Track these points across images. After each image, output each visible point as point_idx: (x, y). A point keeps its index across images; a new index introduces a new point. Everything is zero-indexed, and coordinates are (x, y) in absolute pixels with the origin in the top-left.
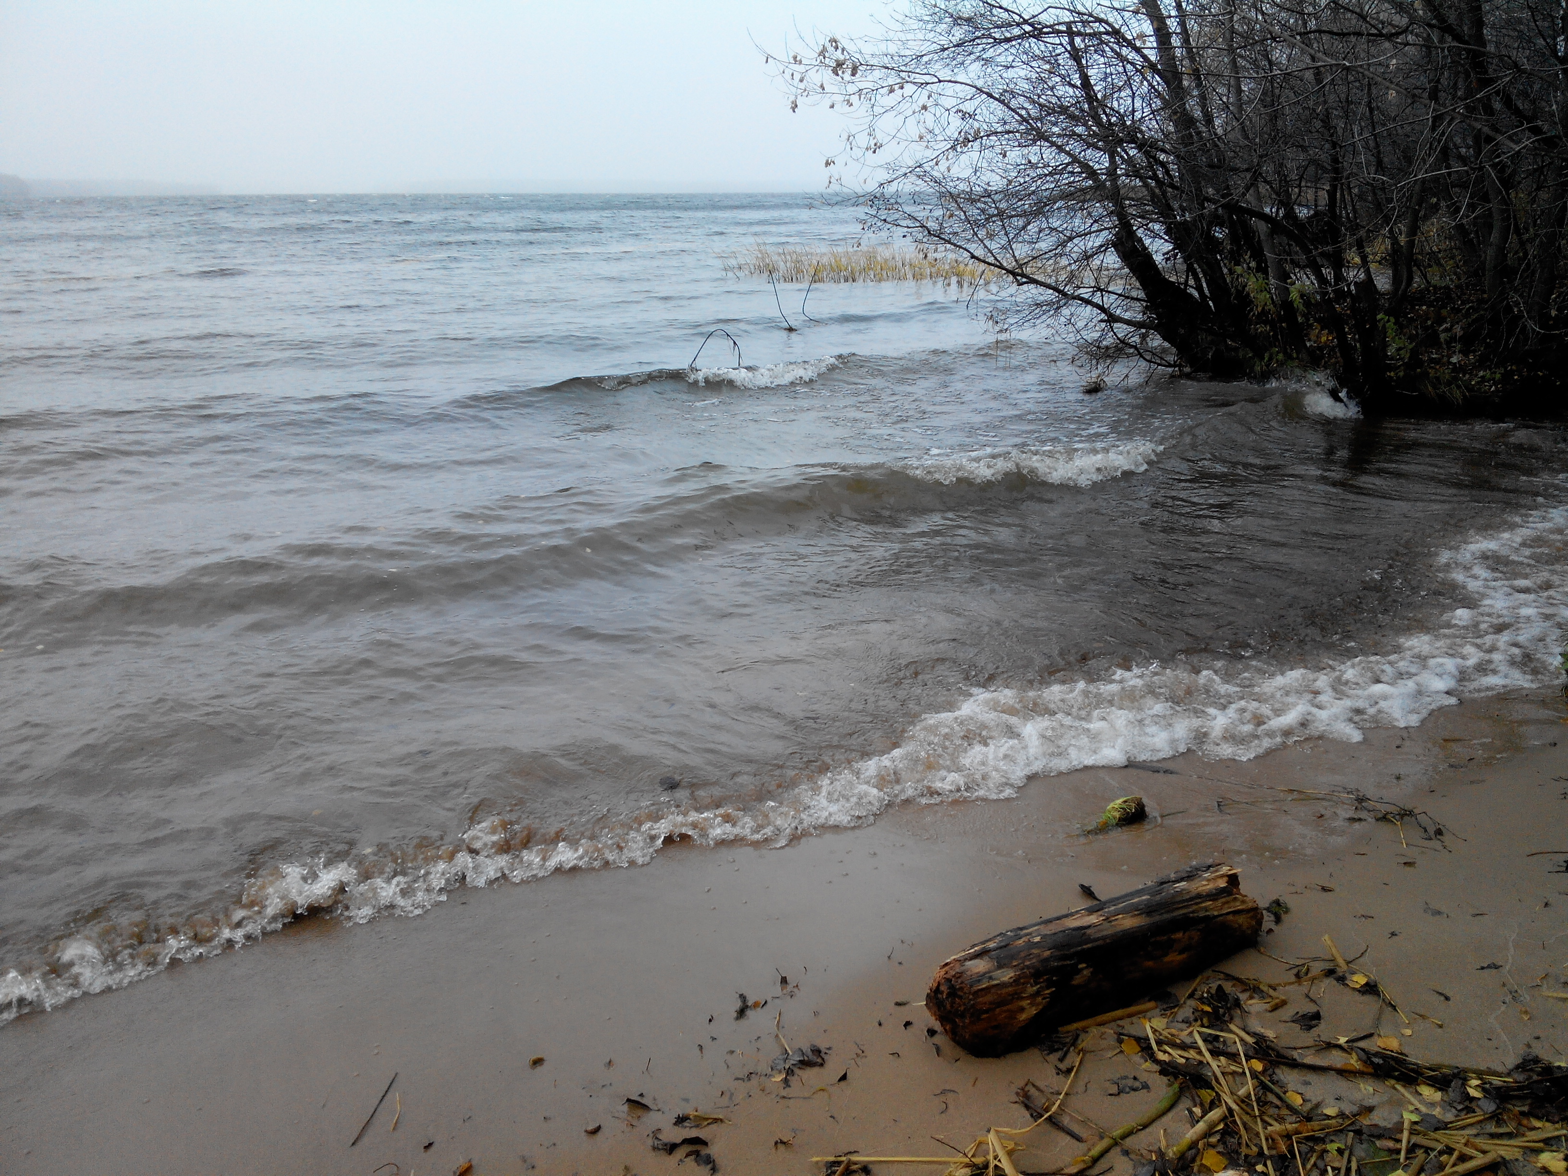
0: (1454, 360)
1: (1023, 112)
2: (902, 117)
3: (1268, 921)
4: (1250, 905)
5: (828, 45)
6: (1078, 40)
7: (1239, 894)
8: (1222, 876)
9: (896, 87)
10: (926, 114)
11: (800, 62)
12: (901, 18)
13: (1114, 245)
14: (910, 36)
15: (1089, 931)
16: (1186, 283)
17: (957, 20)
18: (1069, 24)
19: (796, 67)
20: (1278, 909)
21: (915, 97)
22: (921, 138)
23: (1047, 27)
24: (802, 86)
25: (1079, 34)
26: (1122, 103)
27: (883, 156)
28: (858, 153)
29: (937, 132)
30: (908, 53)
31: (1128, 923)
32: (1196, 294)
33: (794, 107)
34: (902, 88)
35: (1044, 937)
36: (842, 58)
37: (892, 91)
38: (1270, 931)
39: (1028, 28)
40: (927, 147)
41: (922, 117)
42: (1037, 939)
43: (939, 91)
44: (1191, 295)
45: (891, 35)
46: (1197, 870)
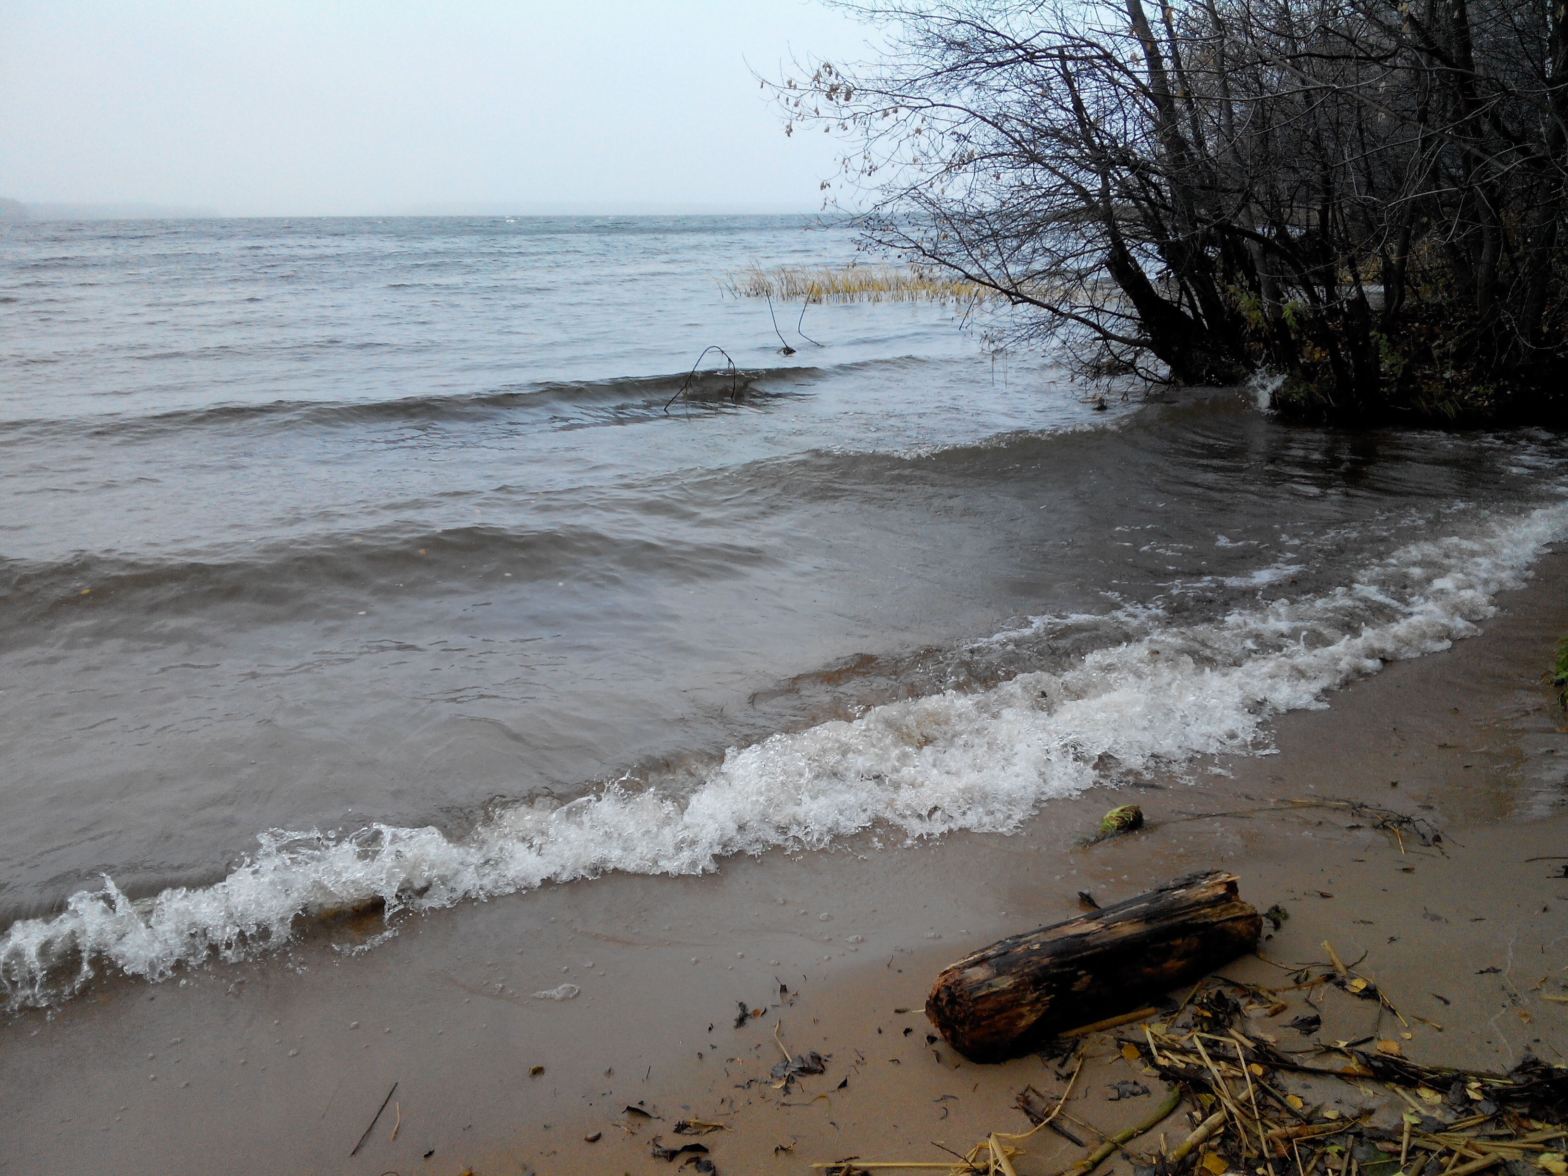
0: (1447, 375)
1: (1017, 135)
2: (896, 141)
3: (1267, 927)
4: (1249, 912)
5: (822, 70)
6: (1070, 64)
7: (1238, 900)
8: (1221, 883)
9: (891, 111)
10: (920, 137)
11: (795, 87)
12: (895, 43)
13: (1108, 265)
14: (903, 61)
15: (1088, 939)
16: (1179, 302)
17: (952, 44)
18: (1061, 49)
19: (791, 92)
20: (1277, 916)
21: (909, 120)
22: (915, 160)
23: (1040, 51)
24: (797, 110)
25: (1071, 58)
26: (1114, 126)
27: (878, 178)
28: (853, 176)
29: (932, 153)
30: (901, 77)
31: (1127, 930)
32: (1189, 313)
33: (789, 131)
34: (896, 112)
35: (1043, 944)
36: (836, 82)
37: (886, 115)
38: (1269, 937)
39: (1021, 52)
40: (921, 170)
41: (916, 141)
42: (1037, 947)
43: (933, 114)
44: (1184, 313)
45: (885, 60)
46: (1196, 877)
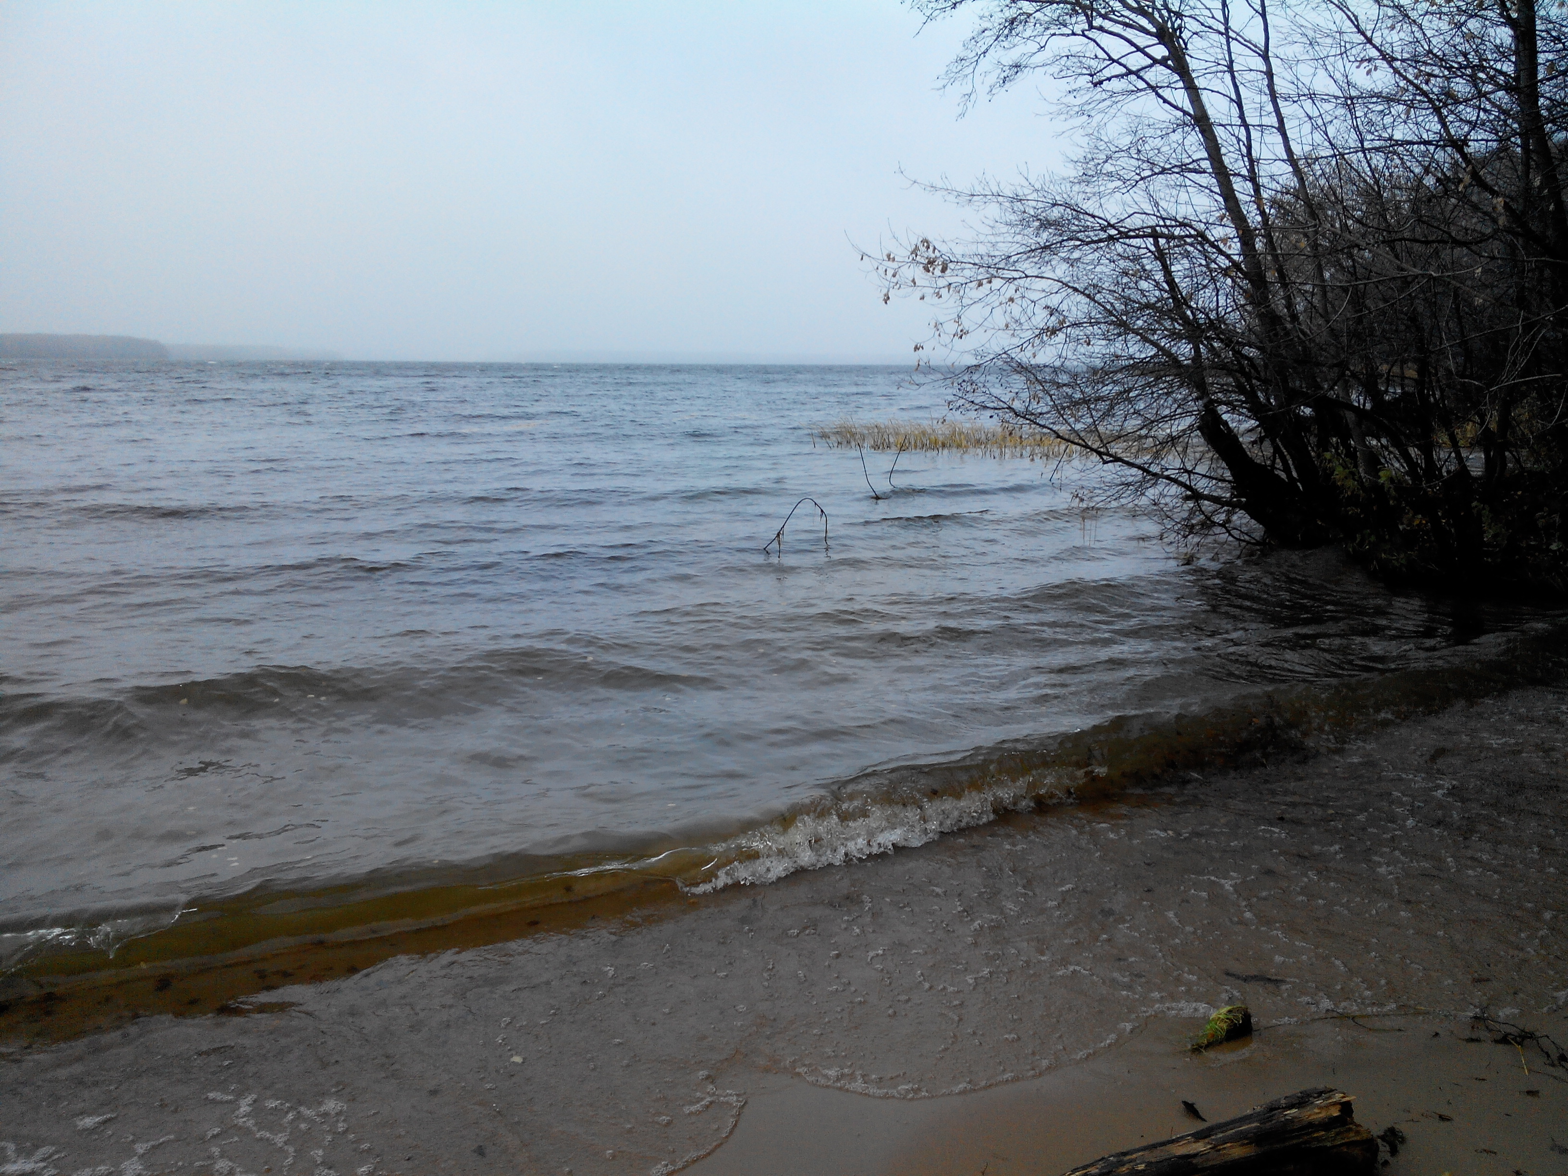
1: (1109, 307)
2: (989, 308)
3: (1383, 1151)
4: (1365, 1136)
5: (920, 245)
6: (1162, 241)
7: (1353, 1123)
8: (1335, 1104)
9: (985, 281)
10: (1013, 305)
11: (894, 259)
12: (992, 224)
13: (1199, 428)
14: (998, 239)
15: (1195, 1161)
16: (1273, 466)
17: (1046, 224)
18: (1153, 228)
19: (890, 264)
20: (1393, 1138)
21: (1003, 290)
22: (1007, 326)
23: (1131, 231)
24: (895, 280)
25: (1163, 236)
26: (1205, 299)
27: (970, 342)
29: (1024, 320)
30: (996, 253)
31: (1237, 1152)
32: (1283, 476)
33: (887, 299)
34: (990, 282)
35: (1149, 1164)
36: (933, 256)
37: (980, 284)
38: (1386, 1163)
39: (1113, 232)
40: (1013, 335)
41: (1009, 308)
42: (1141, 1167)
43: (1026, 285)
44: (1278, 476)
45: (982, 238)
46: (1309, 1096)
